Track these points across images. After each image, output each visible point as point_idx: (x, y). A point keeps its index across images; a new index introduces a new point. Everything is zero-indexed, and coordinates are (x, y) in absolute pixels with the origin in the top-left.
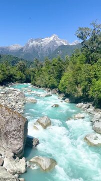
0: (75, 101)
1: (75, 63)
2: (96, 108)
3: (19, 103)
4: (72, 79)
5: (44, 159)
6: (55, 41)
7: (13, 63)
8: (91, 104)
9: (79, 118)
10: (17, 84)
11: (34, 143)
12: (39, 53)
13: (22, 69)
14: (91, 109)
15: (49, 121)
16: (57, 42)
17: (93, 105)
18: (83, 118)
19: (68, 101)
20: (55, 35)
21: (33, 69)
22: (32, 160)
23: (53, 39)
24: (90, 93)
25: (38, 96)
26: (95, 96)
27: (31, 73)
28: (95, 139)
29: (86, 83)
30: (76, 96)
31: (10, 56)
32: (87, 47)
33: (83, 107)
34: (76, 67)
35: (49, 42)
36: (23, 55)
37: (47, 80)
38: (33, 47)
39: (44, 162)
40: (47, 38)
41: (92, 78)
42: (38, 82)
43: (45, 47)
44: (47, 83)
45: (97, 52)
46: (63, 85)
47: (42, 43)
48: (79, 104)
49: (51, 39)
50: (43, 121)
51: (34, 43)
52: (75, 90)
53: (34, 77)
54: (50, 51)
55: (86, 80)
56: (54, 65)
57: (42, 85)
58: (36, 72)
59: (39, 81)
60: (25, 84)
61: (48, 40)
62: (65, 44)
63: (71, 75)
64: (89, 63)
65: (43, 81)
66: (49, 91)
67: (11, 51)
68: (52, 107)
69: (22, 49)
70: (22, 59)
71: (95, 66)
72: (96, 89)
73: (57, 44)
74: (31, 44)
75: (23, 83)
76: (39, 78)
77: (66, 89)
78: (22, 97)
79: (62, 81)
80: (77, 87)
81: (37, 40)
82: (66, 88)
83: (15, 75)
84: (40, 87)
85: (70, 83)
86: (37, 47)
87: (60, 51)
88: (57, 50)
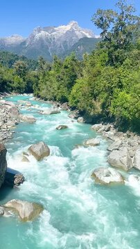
0: (92, 120)
1: (93, 65)
2: (119, 131)
3: (9, 122)
4: (86, 89)
5: (23, 204)
6: (73, 31)
7: (11, 63)
8: (112, 126)
9: (92, 145)
10: (14, 94)
11: (16, 181)
12: (50, 48)
13: (22, 72)
14: (112, 132)
15: (46, 150)
16: (77, 33)
17: (115, 127)
18: (97, 145)
19: (82, 121)
20: (74, 22)
21: (36, 72)
22: (7, 205)
23: (72, 28)
24: (111, 109)
25: (40, 113)
26: (117, 114)
27: (33, 79)
28: (107, 176)
29: (106, 95)
30: (92, 114)
31: (7, 53)
32: (110, 40)
33: (100, 130)
34: (95, 70)
35: (65, 32)
36: (26, 51)
37: (55, 89)
38: (41, 39)
39: (24, 208)
40: (62, 27)
41: (115, 87)
42: (42, 93)
43: (58, 40)
44: (55, 94)
45: (125, 48)
46: (74, 98)
47: (54, 33)
48: (96, 126)
49: (68, 27)
50: (37, 149)
51: (43, 33)
52: (91, 105)
53: (37, 85)
54: (66, 47)
55: (106, 91)
56: (66, 67)
57: (48, 97)
58: (41, 78)
59: (44, 91)
60: (25, 94)
61: (63, 29)
62: (89, 37)
63: (86, 83)
64: (112, 64)
65: (49, 91)
66: (58, 106)
67: (8, 45)
68: (57, 129)
69: (24, 43)
70: (23, 58)
71: (120, 69)
72: (118, 104)
73: (77, 37)
74: (38, 35)
75: (23, 93)
76: (44, 87)
77: (79, 104)
78: (15, 114)
79: (74, 91)
80: (93, 101)
81: (46, 29)
82: (78, 101)
83: (10, 82)
84: (46, 100)
85: (84, 95)
86: (47, 40)
87: (82, 47)
88: (76, 45)
